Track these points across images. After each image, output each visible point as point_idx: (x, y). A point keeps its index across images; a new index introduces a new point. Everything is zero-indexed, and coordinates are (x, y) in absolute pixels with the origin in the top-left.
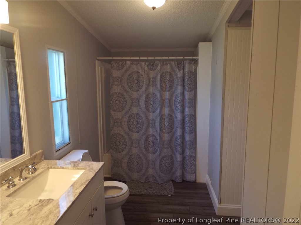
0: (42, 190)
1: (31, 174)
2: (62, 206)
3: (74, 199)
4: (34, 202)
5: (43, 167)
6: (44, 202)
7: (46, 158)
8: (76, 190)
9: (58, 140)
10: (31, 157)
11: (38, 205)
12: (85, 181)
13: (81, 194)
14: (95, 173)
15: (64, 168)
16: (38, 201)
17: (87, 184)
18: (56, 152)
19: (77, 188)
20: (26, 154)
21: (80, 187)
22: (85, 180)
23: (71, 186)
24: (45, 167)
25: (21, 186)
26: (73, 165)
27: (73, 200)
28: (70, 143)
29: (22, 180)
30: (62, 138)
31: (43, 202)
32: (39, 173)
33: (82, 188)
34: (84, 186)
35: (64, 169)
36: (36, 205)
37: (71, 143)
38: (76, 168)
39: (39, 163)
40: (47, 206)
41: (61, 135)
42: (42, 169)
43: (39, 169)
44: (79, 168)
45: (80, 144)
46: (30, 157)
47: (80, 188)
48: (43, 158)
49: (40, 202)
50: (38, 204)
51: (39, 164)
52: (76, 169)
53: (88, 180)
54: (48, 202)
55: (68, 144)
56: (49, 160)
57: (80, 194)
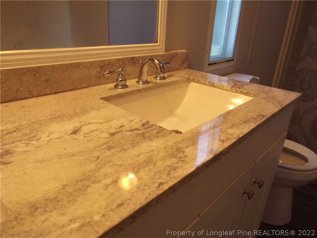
0: (171, 113)
1: (158, 78)
2: (186, 156)
3: (221, 149)
4: (132, 123)
5: (181, 75)
6: (151, 131)
7: (190, 67)
8: (231, 128)
9: (215, 51)
10: (166, 53)
11: (136, 131)
12: (255, 116)
13: (241, 141)
14: (280, 108)
15: (216, 85)
16: (141, 124)
17: (260, 123)
18: (209, 65)
19: (233, 124)
20: (158, 44)
21: (240, 124)
22: (256, 114)
23: (220, 116)
24: (183, 77)
25: (134, 91)
26: (232, 84)
27: (219, 152)
28: (233, 60)
29: (141, 83)
30: (223, 51)
31: (149, 129)
32: (171, 81)
33: (246, 129)
34: (253, 126)
35: (215, 87)
36: (132, 130)
37: (235, 60)
38: (238, 89)
39: (178, 69)
40: (151, 140)
41: (222, 45)
42: (178, 77)
43: (173, 77)
44: (243, 90)
45: (247, 68)
46: (164, 53)
47: (241, 127)
48: (185, 65)
49: (143, 125)
50: (137, 129)
51: (177, 71)
52: (237, 92)
53: (264, 116)
54: (157, 133)
55: (230, 61)
56: (194, 71)
57: (238, 141)
